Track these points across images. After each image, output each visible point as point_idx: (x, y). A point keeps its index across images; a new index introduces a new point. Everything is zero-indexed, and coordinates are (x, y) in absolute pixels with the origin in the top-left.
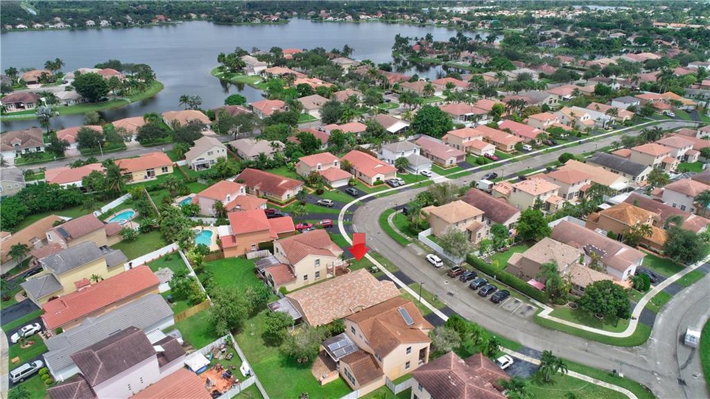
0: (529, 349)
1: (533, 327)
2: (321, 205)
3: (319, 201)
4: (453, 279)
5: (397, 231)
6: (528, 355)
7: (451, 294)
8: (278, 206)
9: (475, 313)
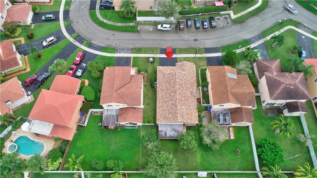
7: (196, 40)
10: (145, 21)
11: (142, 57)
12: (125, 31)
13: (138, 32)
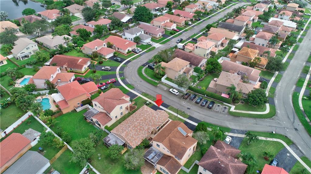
0: (234, 130)
1: (231, 117)
2: (104, 70)
3: (103, 68)
4: (186, 100)
5: (150, 78)
6: (235, 133)
7: (188, 109)
8: (81, 75)
9: (203, 116)
10: (166, 84)
11: (144, 99)
12: (149, 83)
13: (156, 87)
